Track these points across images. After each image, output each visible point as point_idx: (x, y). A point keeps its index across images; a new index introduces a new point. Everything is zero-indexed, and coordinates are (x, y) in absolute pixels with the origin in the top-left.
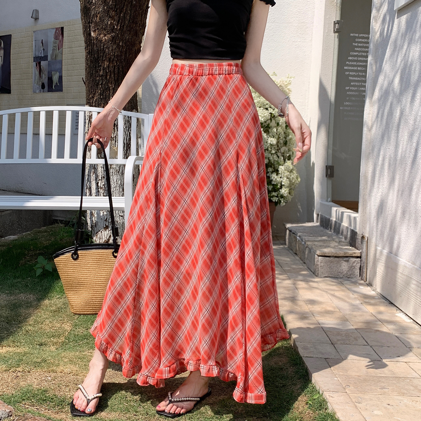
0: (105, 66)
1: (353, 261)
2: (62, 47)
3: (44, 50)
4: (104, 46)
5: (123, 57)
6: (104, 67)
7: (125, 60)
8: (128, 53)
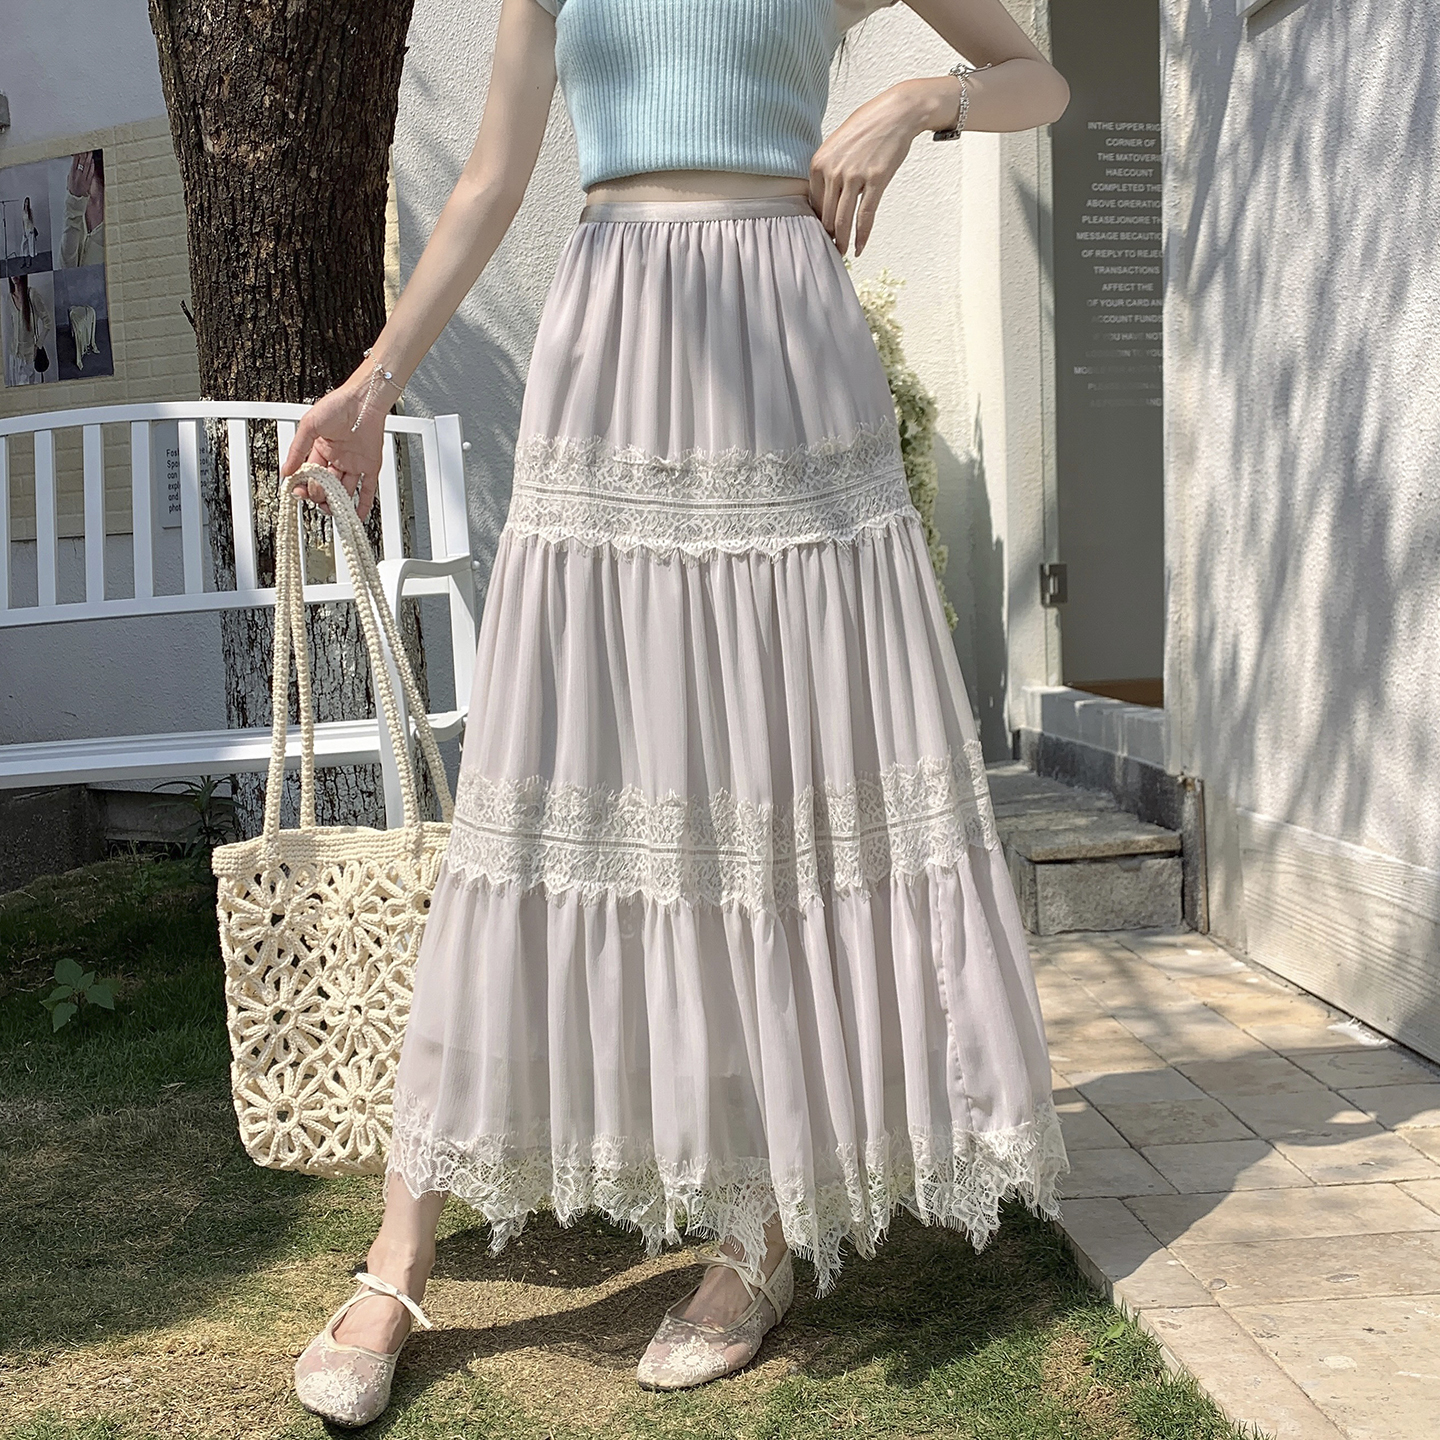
0: (263, 255)
1: (1157, 867)
2: (103, 219)
3: (36, 233)
4: (252, 185)
5: (324, 220)
6: (257, 259)
7: (330, 230)
8: (339, 207)
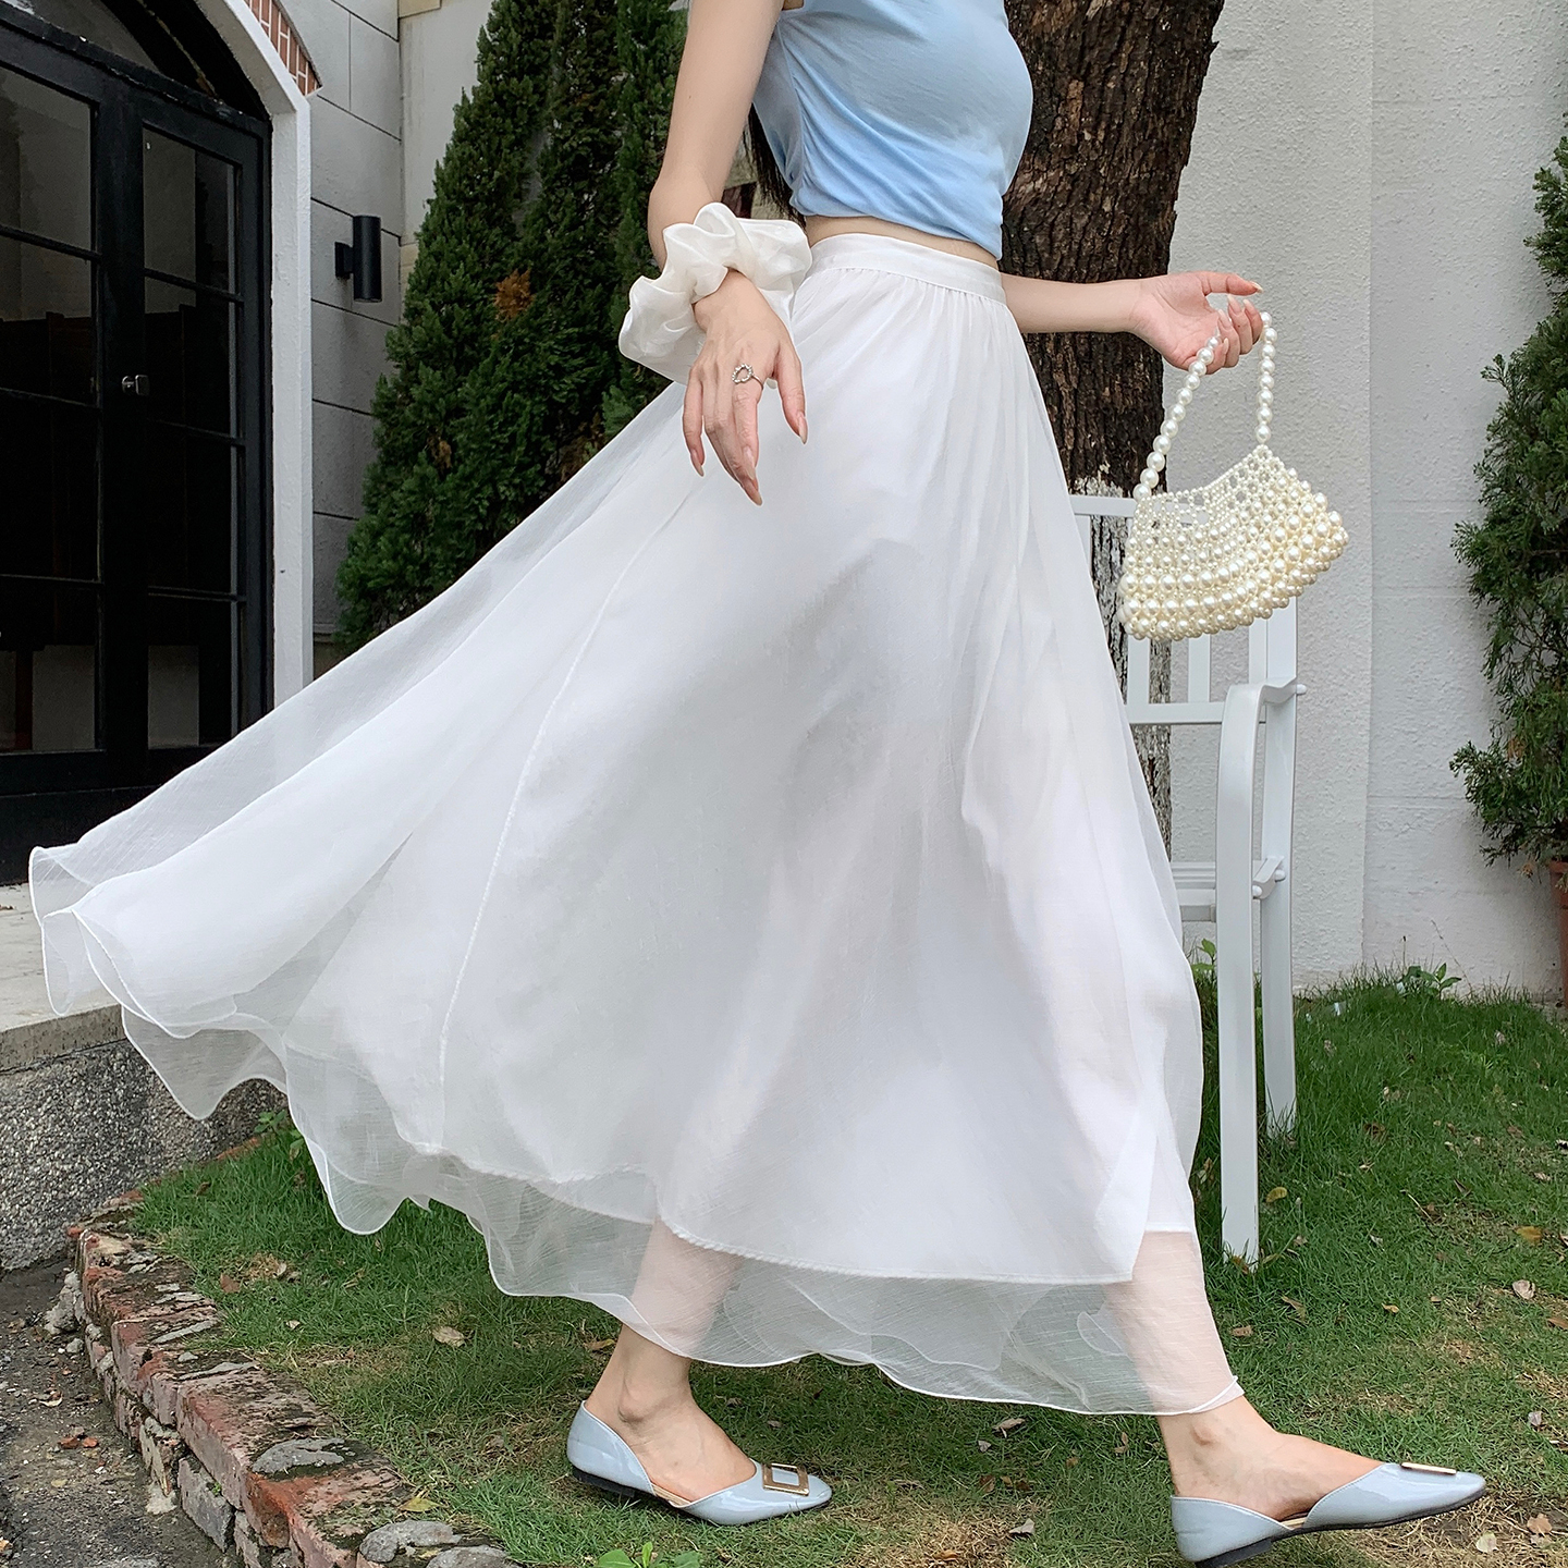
8: (1131, 245)
